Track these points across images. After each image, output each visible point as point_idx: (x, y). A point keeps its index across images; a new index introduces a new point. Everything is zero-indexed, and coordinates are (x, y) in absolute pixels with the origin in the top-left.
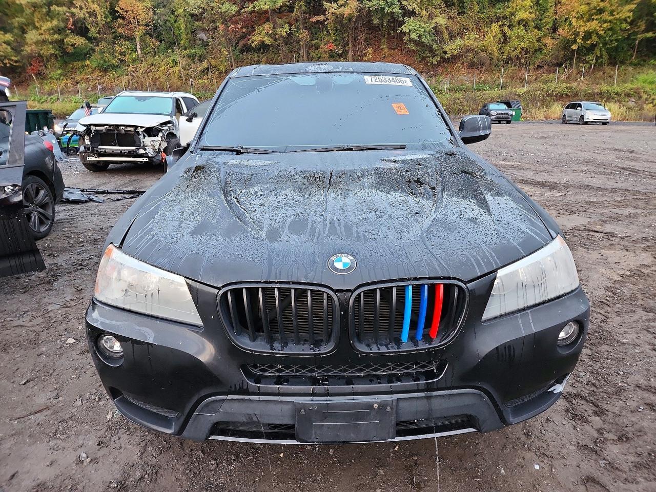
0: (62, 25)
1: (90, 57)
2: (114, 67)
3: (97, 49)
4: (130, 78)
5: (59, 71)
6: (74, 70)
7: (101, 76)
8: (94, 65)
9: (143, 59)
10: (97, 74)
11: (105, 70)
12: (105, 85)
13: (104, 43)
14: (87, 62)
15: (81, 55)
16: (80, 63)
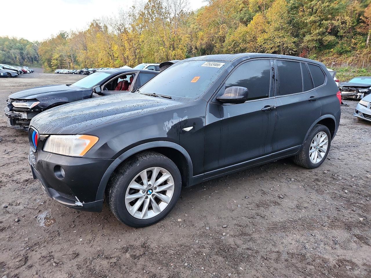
0: (325, 30)
1: (334, 47)
2: (346, 52)
3: (340, 42)
4: (355, 57)
5: (315, 56)
6: (323, 55)
7: (337, 57)
8: (335, 51)
9: (369, 46)
10: (335, 56)
11: (340, 54)
12: (337, 62)
13: (346, 39)
14: (332, 50)
15: (330, 46)
16: (328, 51)
